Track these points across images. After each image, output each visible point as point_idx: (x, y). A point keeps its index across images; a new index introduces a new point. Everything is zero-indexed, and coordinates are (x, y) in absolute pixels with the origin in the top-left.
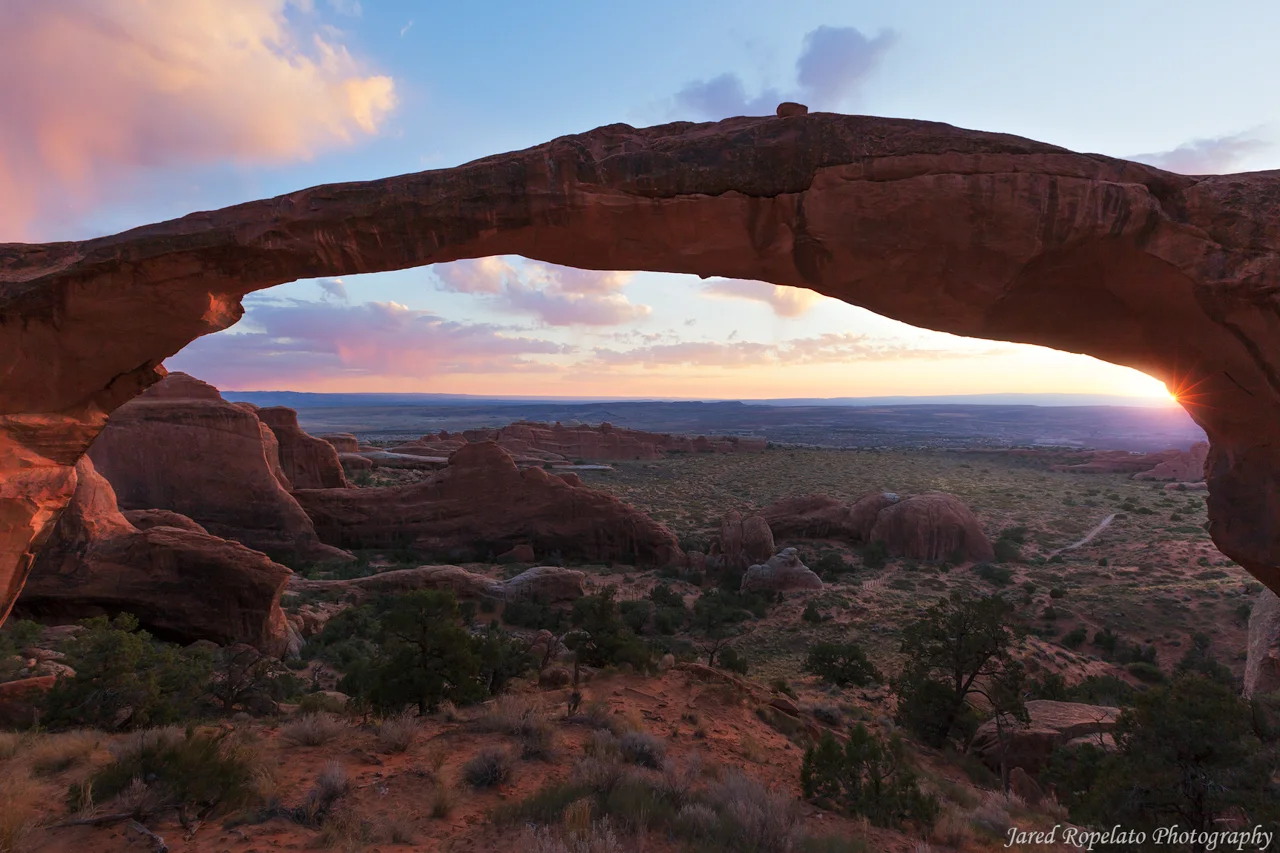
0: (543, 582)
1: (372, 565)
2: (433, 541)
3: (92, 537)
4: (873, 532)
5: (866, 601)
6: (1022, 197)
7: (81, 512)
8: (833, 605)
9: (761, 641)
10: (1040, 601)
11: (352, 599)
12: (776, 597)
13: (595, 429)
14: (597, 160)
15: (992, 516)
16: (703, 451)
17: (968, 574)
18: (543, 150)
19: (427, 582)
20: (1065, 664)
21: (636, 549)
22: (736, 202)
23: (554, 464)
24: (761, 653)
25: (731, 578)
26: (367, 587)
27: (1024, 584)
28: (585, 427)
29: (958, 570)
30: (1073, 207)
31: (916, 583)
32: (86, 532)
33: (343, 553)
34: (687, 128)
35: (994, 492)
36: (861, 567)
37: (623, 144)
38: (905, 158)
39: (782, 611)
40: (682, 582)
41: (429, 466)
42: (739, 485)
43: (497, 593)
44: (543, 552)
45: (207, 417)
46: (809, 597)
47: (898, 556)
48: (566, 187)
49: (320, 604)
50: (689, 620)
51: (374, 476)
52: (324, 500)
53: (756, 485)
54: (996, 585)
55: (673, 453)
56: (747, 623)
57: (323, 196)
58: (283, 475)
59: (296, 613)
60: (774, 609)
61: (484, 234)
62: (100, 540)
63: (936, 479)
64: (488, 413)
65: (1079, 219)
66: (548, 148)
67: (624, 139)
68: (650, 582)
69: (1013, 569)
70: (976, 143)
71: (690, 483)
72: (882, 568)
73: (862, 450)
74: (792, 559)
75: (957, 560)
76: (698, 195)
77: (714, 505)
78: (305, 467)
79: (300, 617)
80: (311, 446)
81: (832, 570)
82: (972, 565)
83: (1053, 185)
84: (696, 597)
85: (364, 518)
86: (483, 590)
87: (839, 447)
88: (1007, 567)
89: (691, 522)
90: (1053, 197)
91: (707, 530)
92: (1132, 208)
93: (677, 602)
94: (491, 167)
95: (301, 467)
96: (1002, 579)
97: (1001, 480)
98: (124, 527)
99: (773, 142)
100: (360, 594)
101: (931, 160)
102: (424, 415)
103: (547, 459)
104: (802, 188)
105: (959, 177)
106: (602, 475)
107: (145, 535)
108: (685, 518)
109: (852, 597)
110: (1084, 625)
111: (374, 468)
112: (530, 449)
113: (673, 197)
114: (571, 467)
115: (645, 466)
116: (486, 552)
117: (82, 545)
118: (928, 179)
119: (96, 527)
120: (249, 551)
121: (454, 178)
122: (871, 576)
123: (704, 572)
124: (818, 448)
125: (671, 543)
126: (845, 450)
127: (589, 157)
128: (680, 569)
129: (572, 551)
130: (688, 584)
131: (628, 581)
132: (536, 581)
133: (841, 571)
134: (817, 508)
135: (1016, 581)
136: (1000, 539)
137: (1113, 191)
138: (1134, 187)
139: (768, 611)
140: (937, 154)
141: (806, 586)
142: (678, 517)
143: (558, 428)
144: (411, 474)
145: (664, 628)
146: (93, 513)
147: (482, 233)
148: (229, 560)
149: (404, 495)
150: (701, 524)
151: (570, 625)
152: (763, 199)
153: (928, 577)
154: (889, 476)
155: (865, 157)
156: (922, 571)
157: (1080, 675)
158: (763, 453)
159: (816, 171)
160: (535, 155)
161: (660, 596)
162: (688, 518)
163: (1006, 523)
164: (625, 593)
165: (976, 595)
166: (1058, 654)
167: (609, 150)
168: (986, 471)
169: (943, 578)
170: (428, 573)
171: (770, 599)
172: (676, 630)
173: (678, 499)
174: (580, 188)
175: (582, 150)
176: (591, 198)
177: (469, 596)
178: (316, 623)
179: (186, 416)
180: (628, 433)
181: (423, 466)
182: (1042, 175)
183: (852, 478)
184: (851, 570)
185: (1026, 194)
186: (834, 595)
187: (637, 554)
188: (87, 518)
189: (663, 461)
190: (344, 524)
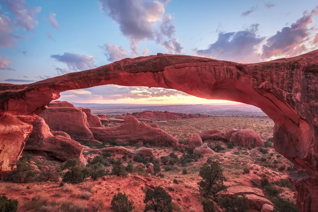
0: (143, 151)
1: (106, 145)
2: (120, 140)
3: (44, 137)
4: (230, 139)
5: (225, 157)
6: (208, 71)
7: (42, 132)
8: (215, 158)
9: (195, 167)
10: (273, 158)
11: (99, 153)
12: (201, 156)
13: (163, 112)
14: (122, 66)
15: (266, 134)
16: (191, 117)
17: (256, 150)
18: (111, 65)
19: (116, 150)
20: (275, 176)
21: (168, 143)
22: (150, 74)
23: (152, 121)
24: (194, 170)
25: (191, 151)
26: (103, 151)
27: (271, 153)
28: (161, 112)
29: (253, 149)
30: (219, 72)
31: (240, 153)
32: (43, 136)
33: (100, 142)
34: (142, 58)
35: (268, 128)
36: (226, 148)
37: (127, 63)
38: (182, 64)
39: (202, 160)
40: (179, 152)
41: (122, 122)
42: (199, 126)
43: (132, 154)
44: (145, 143)
45: (71, 111)
46: (210, 156)
47: (237, 146)
48: (116, 72)
49: (93, 154)
50: (179, 161)
51: (109, 124)
52: (96, 130)
53: (203, 126)
54: (263, 153)
55: (183, 118)
56: (193, 163)
57: (70, 75)
58: (88, 124)
59: (86, 156)
60: (200, 159)
61: (102, 81)
62: (46, 138)
63: (253, 124)
64: (139, 108)
65: (222, 75)
66: (112, 64)
67: (128, 61)
68: (170, 151)
69: (269, 149)
70: (196, 60)
71: (186, 126)
72: (232, 149)
73: (234, 116)
74: (206, 146)
75: (253, 147)
76: (142, 72)
77: (190, 132)
78: (93, 122)
79: (87, 157)
80: (94, 117)
81: (218, 149)
82: (258, 148)
83: (214, 68)
84: (181, 156)
85: (105, 134)
86: (129, 152)
87: (227, 116)
88: (267, 149)
89: (183, 136)
90: (215, 71)
91: (187, 138)
92: (233, 72)
93: (176, 157)
94: (101, 68)
95: (92, 122)
96: (265, 152)
97: (272, 124)
98: (51, 135)
99: (155, 62)
100: (101, 152)
101: (187, 64)
102: (124, 109)
103: (151, 120)
104: (163, 70)
105: (194, 67)
106: (164, 124)
107: (55, 137)
108: (182, 135)
109: (221, 156)
110: (285, 165)
111: (109, 122)
112: (148, 117)
113: (137, 73)
114: (157, 122)
115: (175, 122)
116: (132, 143)
117: (42, 139)
118: (187, 68)
119: (45, 135)
120: (76, 142)
121: (94, 71)
122: (229, 151)
123: (184, 149)
124: (222, 116)
125: (176, 142)
126: (229, 116)
127: (120, 66)
128: (178, 148)
129: (152, 143)
130: (180, 152)
131: (165, 151)
132: (141, 151)
133: (221, 149)
134: (215, 133)
135: (269, 152)
136: (267, 141)
137: (228, 69)
138: (232, 68)
139: (198, 160)
140: (188, 63)
141: (210, 153)
142: (180, 135)
143: (154, 112)
144: (118, 124)
145: (172, 163)
146: (44, 132)
147: (101, 81)
148: (72, 144)
149: (114, 129)
150: (186, 137)
151: (149, 162)
152: (155, 73)
153: (244, 151)
154: (239, 123)
155: (174, 64)
156: (243, 149)
157: (279, 178)
158: (206, 118)
159: (164, 67)
160: (109, 66)
161: (172, 155)
162: (183, 135)
163: (270, 137)
164: (164, 154)
165: (257, 156)
166: (273, 173)
167: (125, 64)
168: (268, 122)
169: (248, 151)
170: (117, 148)
171: (200, 157)
172: (175, 164)
173: (181, 130)
174: (119, 72)
175: (119, 64)
176: (121, 74)
177: (126, 154)
178: (91, 159)
179: (67, 111)
180: (172, 113)
181: (120, 122)
182: (212, 66)
183: (229, 124)
184: (223, 149)
185: (208, 70)
186: (216, 156)
187: (168, 144)
188: (43, 133)
189: (180, 120)
190: (100, 136)
